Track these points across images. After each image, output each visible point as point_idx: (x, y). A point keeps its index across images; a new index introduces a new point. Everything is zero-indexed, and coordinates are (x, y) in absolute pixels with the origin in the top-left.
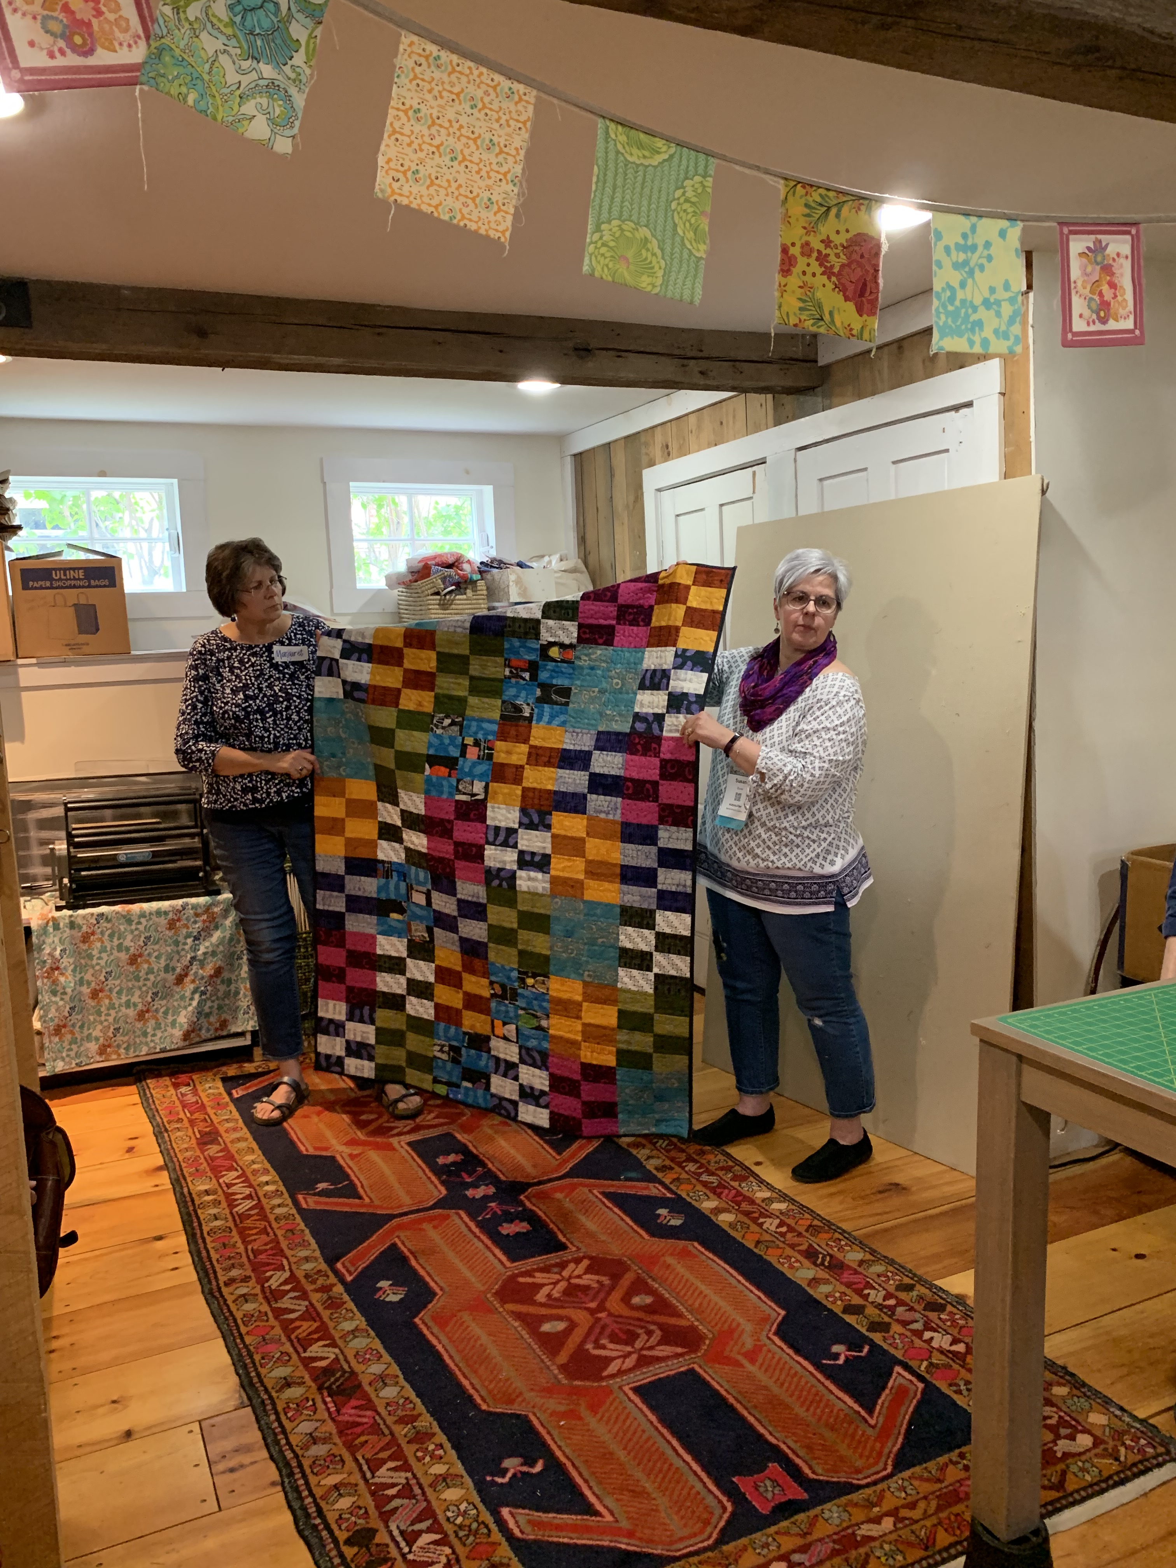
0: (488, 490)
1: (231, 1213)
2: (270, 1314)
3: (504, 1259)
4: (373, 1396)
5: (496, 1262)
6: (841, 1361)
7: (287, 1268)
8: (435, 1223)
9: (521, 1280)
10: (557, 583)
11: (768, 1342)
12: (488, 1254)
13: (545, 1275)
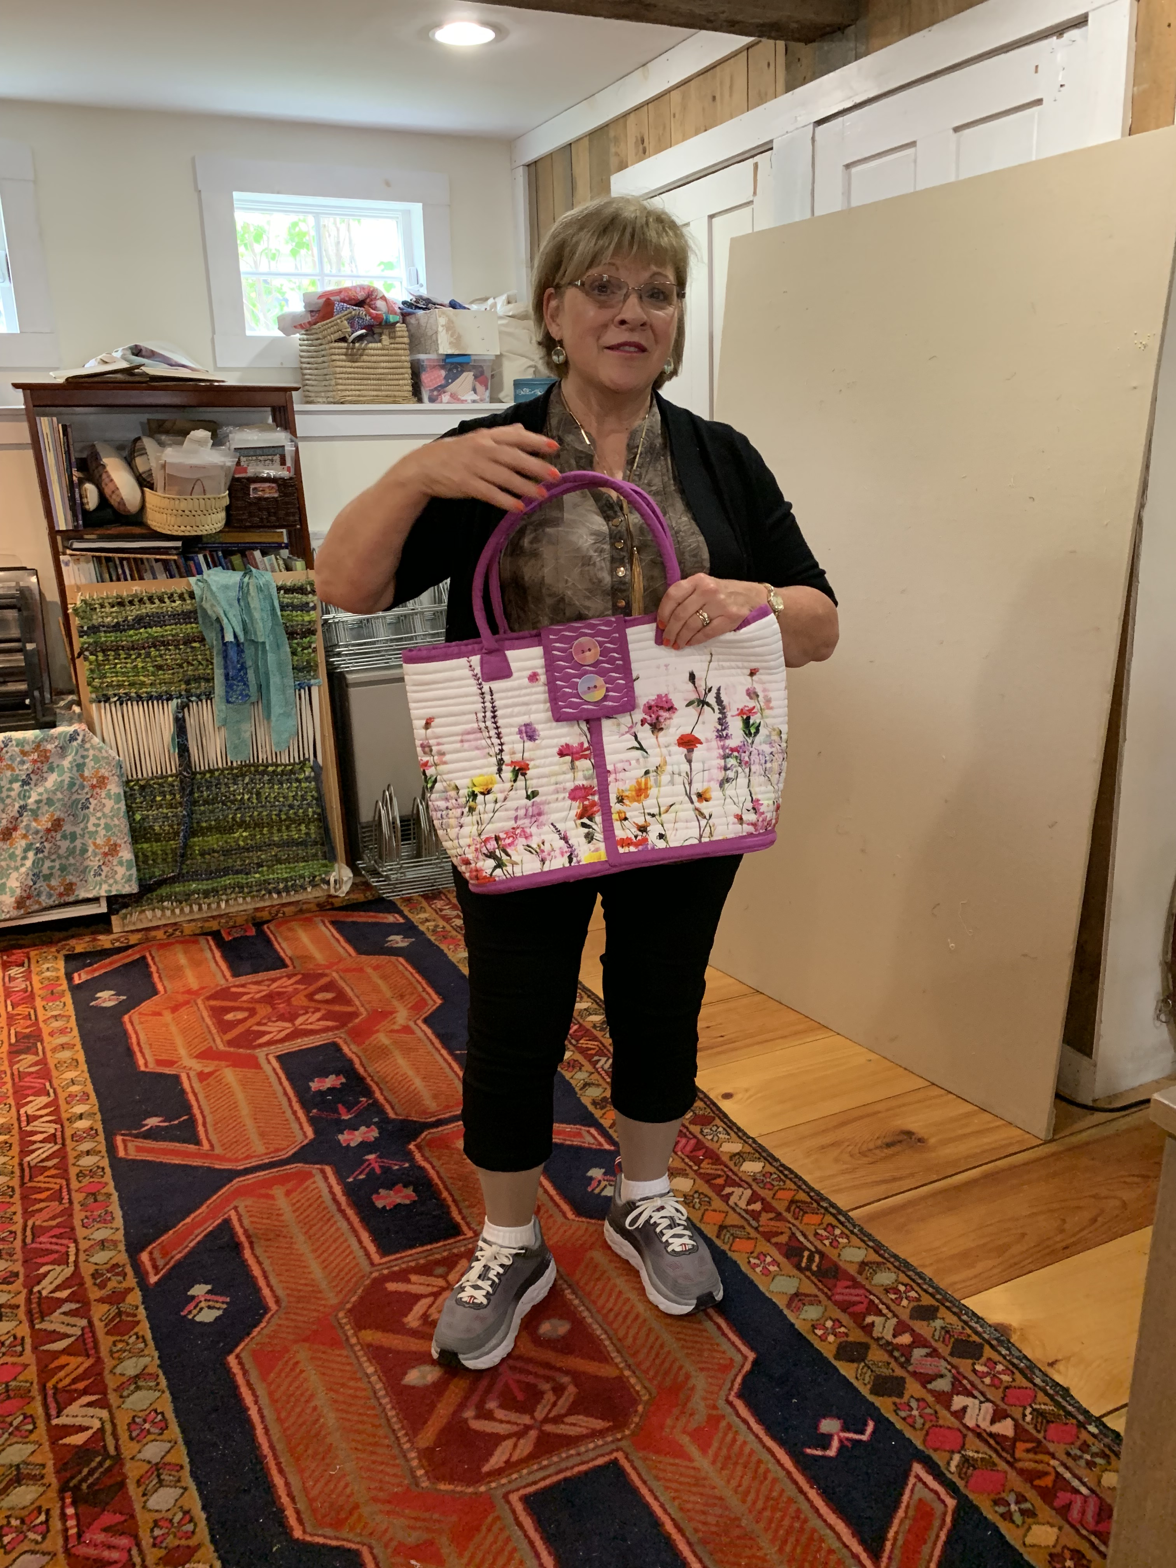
0: (417, 208)
1: (21, 1165)
2: (28, 1341)
3: (372, 1248)
4: (137, 1507)
5: (361, 1253)
6: (832, 1452)
7: (72, 1259)
8: (289, 1186)
9: (392, 1286)
10: (500, 333)
11: (729, 1410)
12: (353, 1241)
13: (423, 1279)
